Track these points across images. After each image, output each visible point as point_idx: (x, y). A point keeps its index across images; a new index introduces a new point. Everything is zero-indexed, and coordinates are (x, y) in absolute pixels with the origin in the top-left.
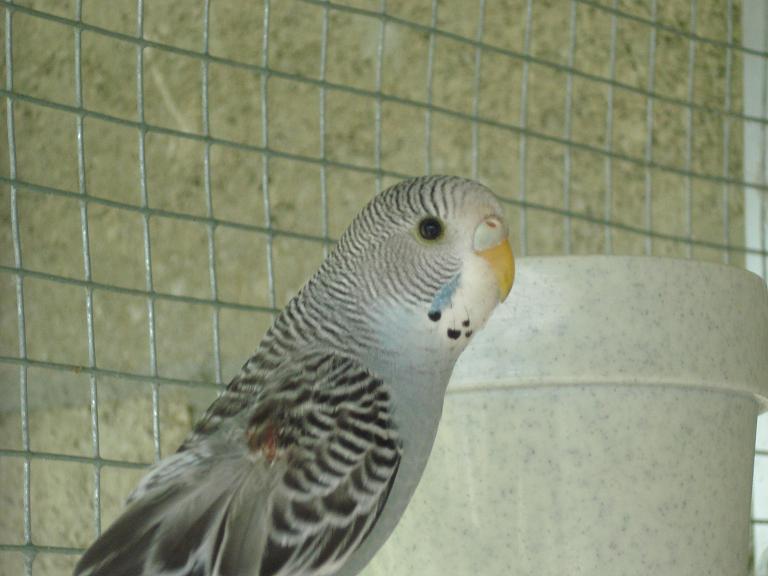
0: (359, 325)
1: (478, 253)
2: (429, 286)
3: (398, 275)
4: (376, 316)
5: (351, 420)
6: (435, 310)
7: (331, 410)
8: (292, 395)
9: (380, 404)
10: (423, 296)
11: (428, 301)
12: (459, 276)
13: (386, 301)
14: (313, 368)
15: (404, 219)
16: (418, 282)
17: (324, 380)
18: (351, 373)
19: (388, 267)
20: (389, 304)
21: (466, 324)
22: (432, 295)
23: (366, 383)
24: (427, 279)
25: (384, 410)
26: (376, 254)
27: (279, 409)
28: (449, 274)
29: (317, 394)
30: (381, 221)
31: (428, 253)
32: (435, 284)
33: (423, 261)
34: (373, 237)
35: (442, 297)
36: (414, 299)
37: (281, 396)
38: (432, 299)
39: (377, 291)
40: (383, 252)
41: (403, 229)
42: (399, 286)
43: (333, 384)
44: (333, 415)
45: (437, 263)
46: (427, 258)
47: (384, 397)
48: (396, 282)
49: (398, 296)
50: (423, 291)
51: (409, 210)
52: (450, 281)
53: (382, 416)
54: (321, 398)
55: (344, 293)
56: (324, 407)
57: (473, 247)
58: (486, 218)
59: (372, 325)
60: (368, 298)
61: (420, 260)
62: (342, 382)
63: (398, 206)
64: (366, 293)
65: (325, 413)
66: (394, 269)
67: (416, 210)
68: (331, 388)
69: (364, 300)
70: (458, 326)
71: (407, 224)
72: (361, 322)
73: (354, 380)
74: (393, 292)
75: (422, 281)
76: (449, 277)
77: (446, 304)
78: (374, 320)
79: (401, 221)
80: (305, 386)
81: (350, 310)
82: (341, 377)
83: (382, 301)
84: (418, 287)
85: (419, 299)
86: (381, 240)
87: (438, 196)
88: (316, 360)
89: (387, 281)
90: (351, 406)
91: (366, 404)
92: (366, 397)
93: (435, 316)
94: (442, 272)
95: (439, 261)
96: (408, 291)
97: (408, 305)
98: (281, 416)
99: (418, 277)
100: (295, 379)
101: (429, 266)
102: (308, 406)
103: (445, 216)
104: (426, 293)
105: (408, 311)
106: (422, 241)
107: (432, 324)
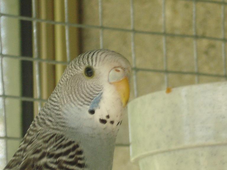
0: (59, 116)
1: (110, 83)
2: (89, 98)
3: (75, 93)
4: (66, 111)
5: (64, 165)
6: (91, 109)
7: (55, 161)
8: (38, 156)
9: (78, 156)
10: (86, 103)
11: (88, 105)
12: (102, 93)
13: (70, 105)
14: (46, 142)
15: (80, 67)
16: (83, 96)
17: (52, 147)
18: (64, 143)
19: (71, 89)
20: (72, 107)
21: (108, 117)
22: (90, 102)
23: (71, 146)
24: (87, 95)
25: (80, 159)
26: (67, 83)
27: (31, 163)
28: (97, 93)
29: (48, 153)
30: (71, 68)
31: (88, 82)
32: (91, 97)
33: (86, 86)
34: (68, 76)
35: (94, 103)
36: (82, 104)
37: (33, 156)
38: (90, 104)
39: (67, 100)
40: (70, 82)
41: (79, 71)
42: (76, 98)
43: (55, 148)
44: (56, 163)
45: (91, 87)
46: (88, 84)
47: (80, 153)
48: (74, 96)
49: (75, 102)
50: (86, 100)
51: (82, 63)
52: (98, 96)
53: (80, 162)
54: (51, 156)
55: (55, 102)
56: (52, 159)
57: (108, 80)
58: (115, 67)
59: (64, 116)
60: (63, 104)
61: (84, 85)
62: (60, 147)
63: (79, 61)
64: (62, 102)
65: (52, 163)
66: (73, 90)
67: (85, 63)
68: (55, 150)
69: (61, 104)
70: (104, 118)
71: (80, 69)
72: (60, 115)
73: (65, 146)
74: (73, 101)
75: (85, 95)
76: (97, 94)
77: (96, 107)
78: (65, 114)
79: (78, 68)
80: (43, 151)
81: (56, 109)
82: (59, 145)
83: (68, 105)
84: (83, 98)
85: (84, 104)
86: (71, 77)
87: (94, 57)
88: (48, 137)
89: (71, 95)
90: (64, 158)
91: (72, 157)
92: (71, 154)
93: (92, 112)
94: (94, 91)
95: (93, 86)
96: (79, 100)
97: (79, 106)
98: (33, 166)
99: (83, 94)
100: (39, 148)
101: (88, 88)
102: (45, 160)
103: (95, 65)
104: (88, 101)
105: (79, 109)
106: (86, 77)
107: (91, 116)
